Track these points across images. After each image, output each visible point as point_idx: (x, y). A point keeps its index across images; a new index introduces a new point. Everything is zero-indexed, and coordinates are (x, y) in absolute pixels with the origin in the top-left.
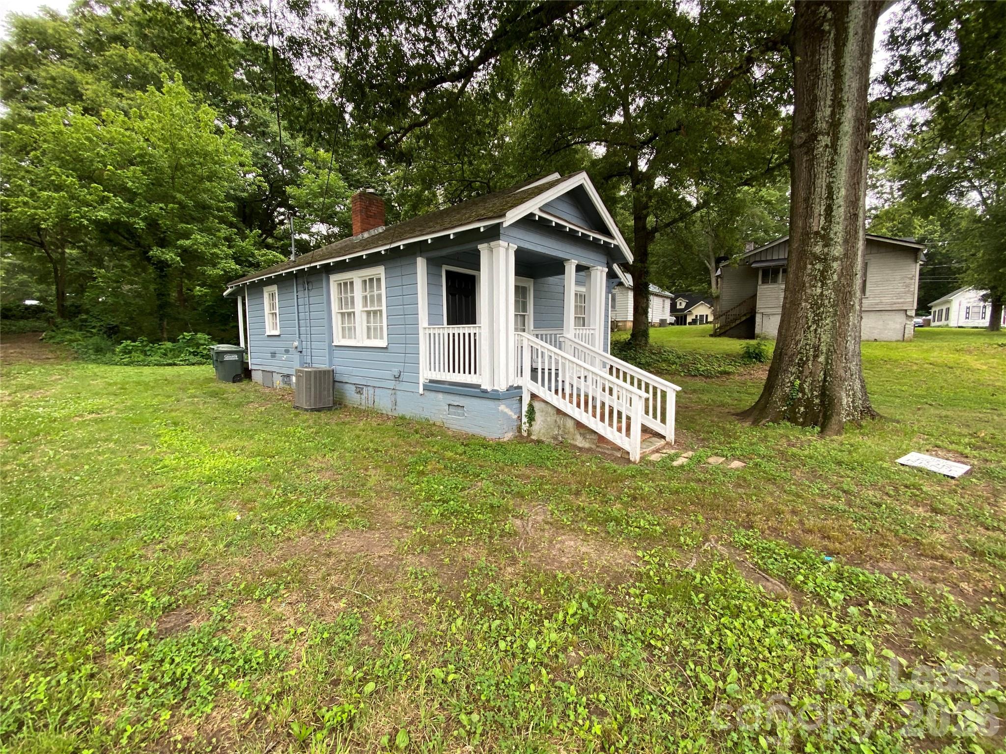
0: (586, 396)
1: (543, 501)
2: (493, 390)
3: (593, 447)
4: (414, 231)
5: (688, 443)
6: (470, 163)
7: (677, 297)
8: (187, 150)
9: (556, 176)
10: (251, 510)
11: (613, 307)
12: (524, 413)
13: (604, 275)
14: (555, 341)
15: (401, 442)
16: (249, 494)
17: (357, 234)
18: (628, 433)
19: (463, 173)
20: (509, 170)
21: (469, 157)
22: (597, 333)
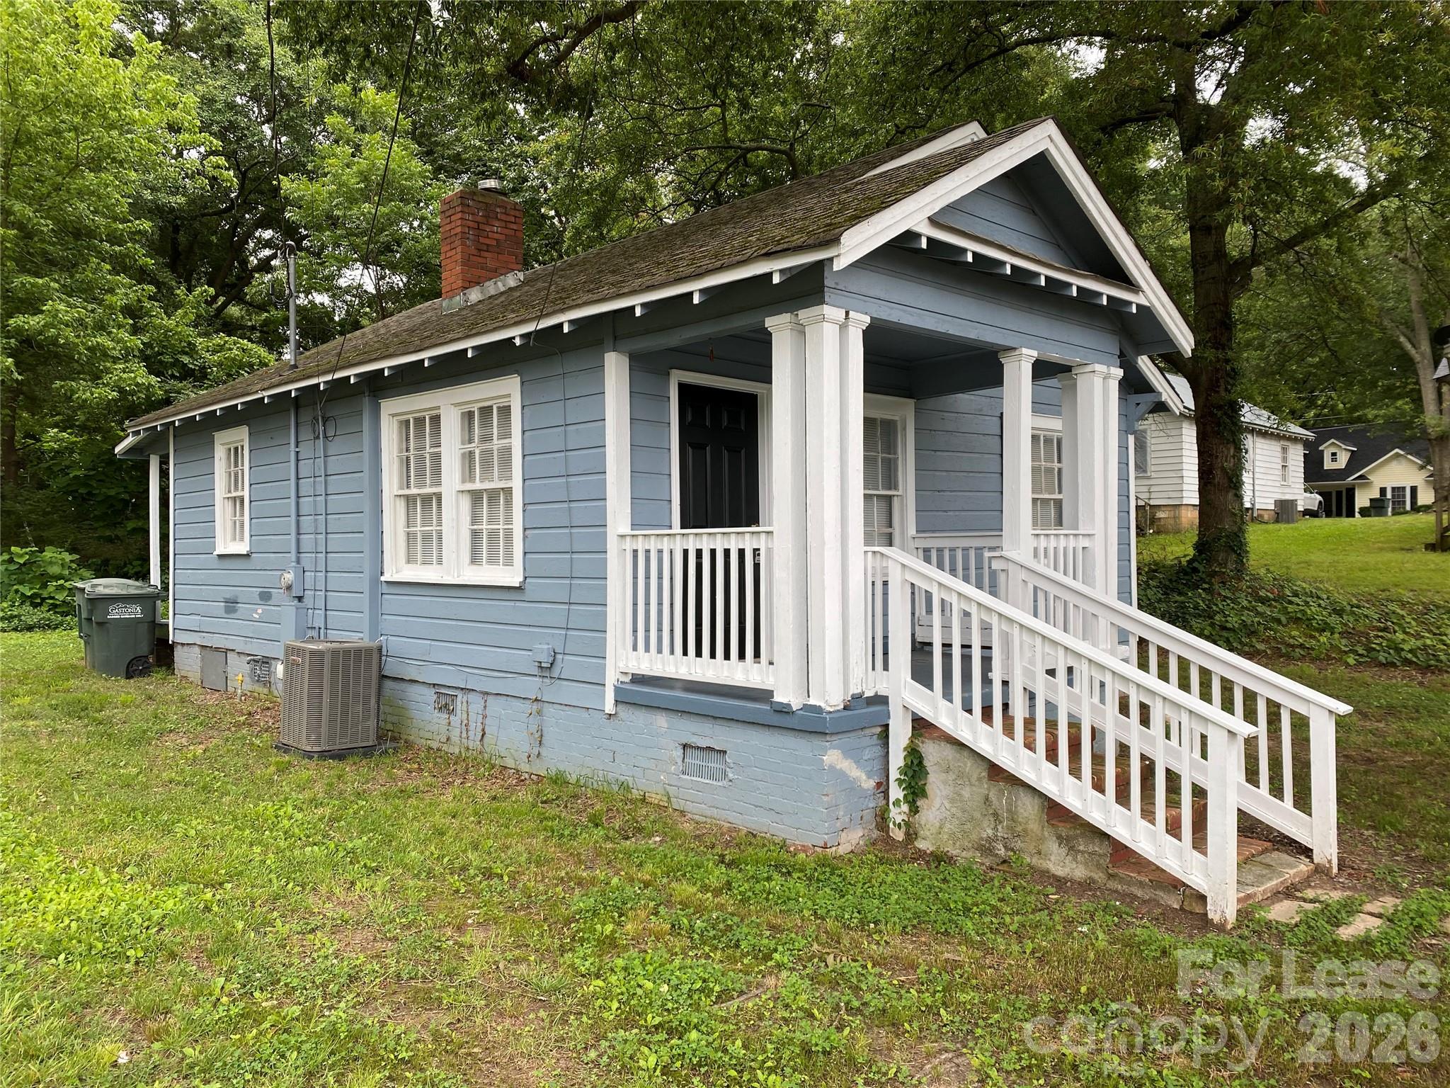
0: (1074, 726)
1: (954, 1038)
2: (806, 707)
3: (1099, 876)
4: (598, 284)
5: (1380, 870)
6: (745, 106)
7: (1322, 439)
8: (44, 98)
9: (973, 131)
10: (156, 1036)
11: (1141, 467)
12: (894, 774)
13: (1114, 386)
14: (979, 568)
15: (552, 850)
16: (154, 989)
17: (452, 293)
18: (1200, 842)
19: (725, 129)
20: (846, 115)
21: (740, 90)
22: (1097, 546)
